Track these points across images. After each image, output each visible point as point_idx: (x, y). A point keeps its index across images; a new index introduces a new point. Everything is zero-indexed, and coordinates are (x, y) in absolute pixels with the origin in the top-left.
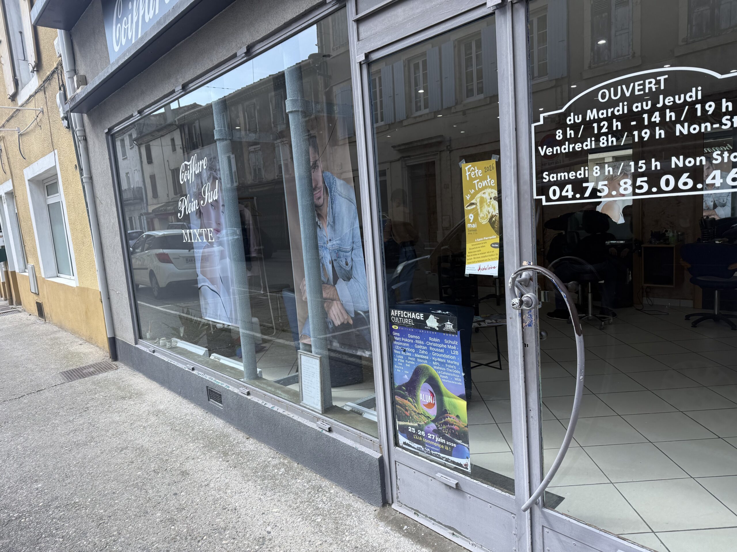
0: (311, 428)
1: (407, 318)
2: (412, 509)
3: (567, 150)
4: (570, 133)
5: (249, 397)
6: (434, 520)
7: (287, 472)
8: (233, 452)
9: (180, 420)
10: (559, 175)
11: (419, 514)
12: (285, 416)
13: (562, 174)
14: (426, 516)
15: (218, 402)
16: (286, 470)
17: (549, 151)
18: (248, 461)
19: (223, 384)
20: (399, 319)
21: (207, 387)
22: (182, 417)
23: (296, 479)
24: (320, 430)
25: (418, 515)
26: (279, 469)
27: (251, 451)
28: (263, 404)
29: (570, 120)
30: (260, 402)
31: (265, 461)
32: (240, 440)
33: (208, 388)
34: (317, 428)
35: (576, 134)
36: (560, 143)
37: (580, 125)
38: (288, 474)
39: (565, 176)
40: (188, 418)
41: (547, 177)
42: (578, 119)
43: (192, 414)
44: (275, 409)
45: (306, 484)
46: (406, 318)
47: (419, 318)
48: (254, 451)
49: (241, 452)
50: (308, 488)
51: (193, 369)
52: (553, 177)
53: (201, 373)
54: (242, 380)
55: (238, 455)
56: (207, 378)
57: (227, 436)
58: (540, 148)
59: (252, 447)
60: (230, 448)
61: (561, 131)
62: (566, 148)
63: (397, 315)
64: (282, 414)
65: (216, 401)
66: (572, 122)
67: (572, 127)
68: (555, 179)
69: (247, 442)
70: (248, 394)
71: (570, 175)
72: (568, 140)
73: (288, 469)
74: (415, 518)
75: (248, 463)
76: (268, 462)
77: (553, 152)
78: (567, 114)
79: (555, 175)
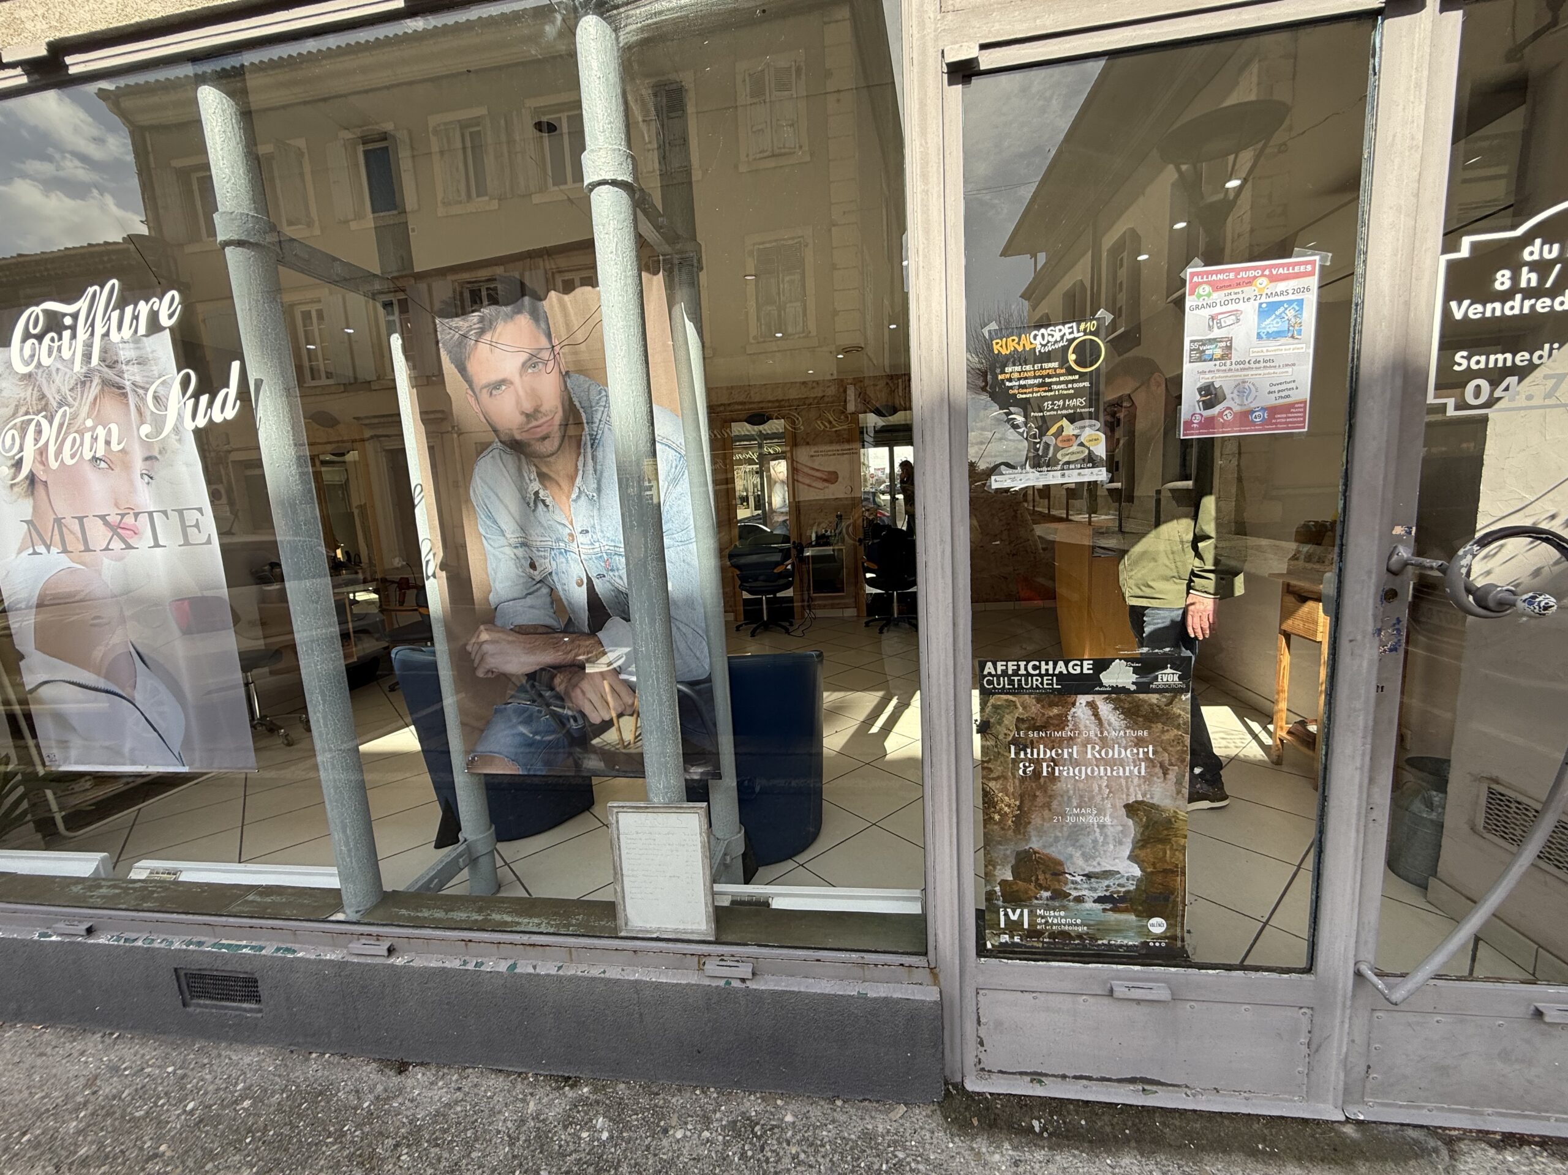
0: (687, 985)
1: (1040, 675)
2: (1021, 1073)
3: (1516, 311)
4: (1529, 279)
5: (399, 961)
6: (1089, 1078)
7: (617, 1120)
8: (389, 1142)
9: (77, 1110)
10: (1492, 358)
11: (1043, 1079)
12: (571, 979)
13: (1500, 357)
14: (1064, 1077)
15: (234, 1001)
16: (611, 1120)
17: (1475, 311)
18: (469, 1146)
19: (262, 948)
20: (1011, 682)
21: (176, 970)
22: (80, 1099)
23: (665, 1131)
24: (722, 983)
25: (1040, 1082)
26: (588, 1125)
27: (448, 1105)
28: (470, 967)
29: (1532, 253)
30: (454, 964)
31: (523, 1121)
32: (380, 1088)
33: (182, 973)
34: (707, 982)
35: (1542, 279)
36: (1505, 297)
37: (1552, 263)
38: (628, 1127)
39: (1505, 359)
40: (106, 1090)
41: (1465, 362)
42: (1550, 251)
43: (115, 1069)
44: (525, 968)
45: (706, 1134)
46: (1032, 676)
47: (1078, 671)
48: (456, 1102)
49: (420, 1129)
50: (726, 1144)
51: (90, 931)
52: (1479, 362)
53: (134, 936)
54: (340, 916)
55: (418, 1143)
56: (176, 945)
57: (321, 1093)
58: (1453, 304)
59: (441, 1094)
60: (367, 1129)
61: (1507, 273)
62: (1516, 307)
63: (1005, 673)
64: (558, 976)
65: (222, 999)
66: (1536, 257)
67: (1534, 266)
68: (1482, 366)
69: (410, 1082)
70: (391, 951)
71: (1518, 358)
72: (1521, 291)
73: (617, 1113)
74: (1038, 1091)
75: (474, 1155)
76: (536, 1118)
77: (1484, 313)
78: (1527, 239)
79: (1483, 358)
